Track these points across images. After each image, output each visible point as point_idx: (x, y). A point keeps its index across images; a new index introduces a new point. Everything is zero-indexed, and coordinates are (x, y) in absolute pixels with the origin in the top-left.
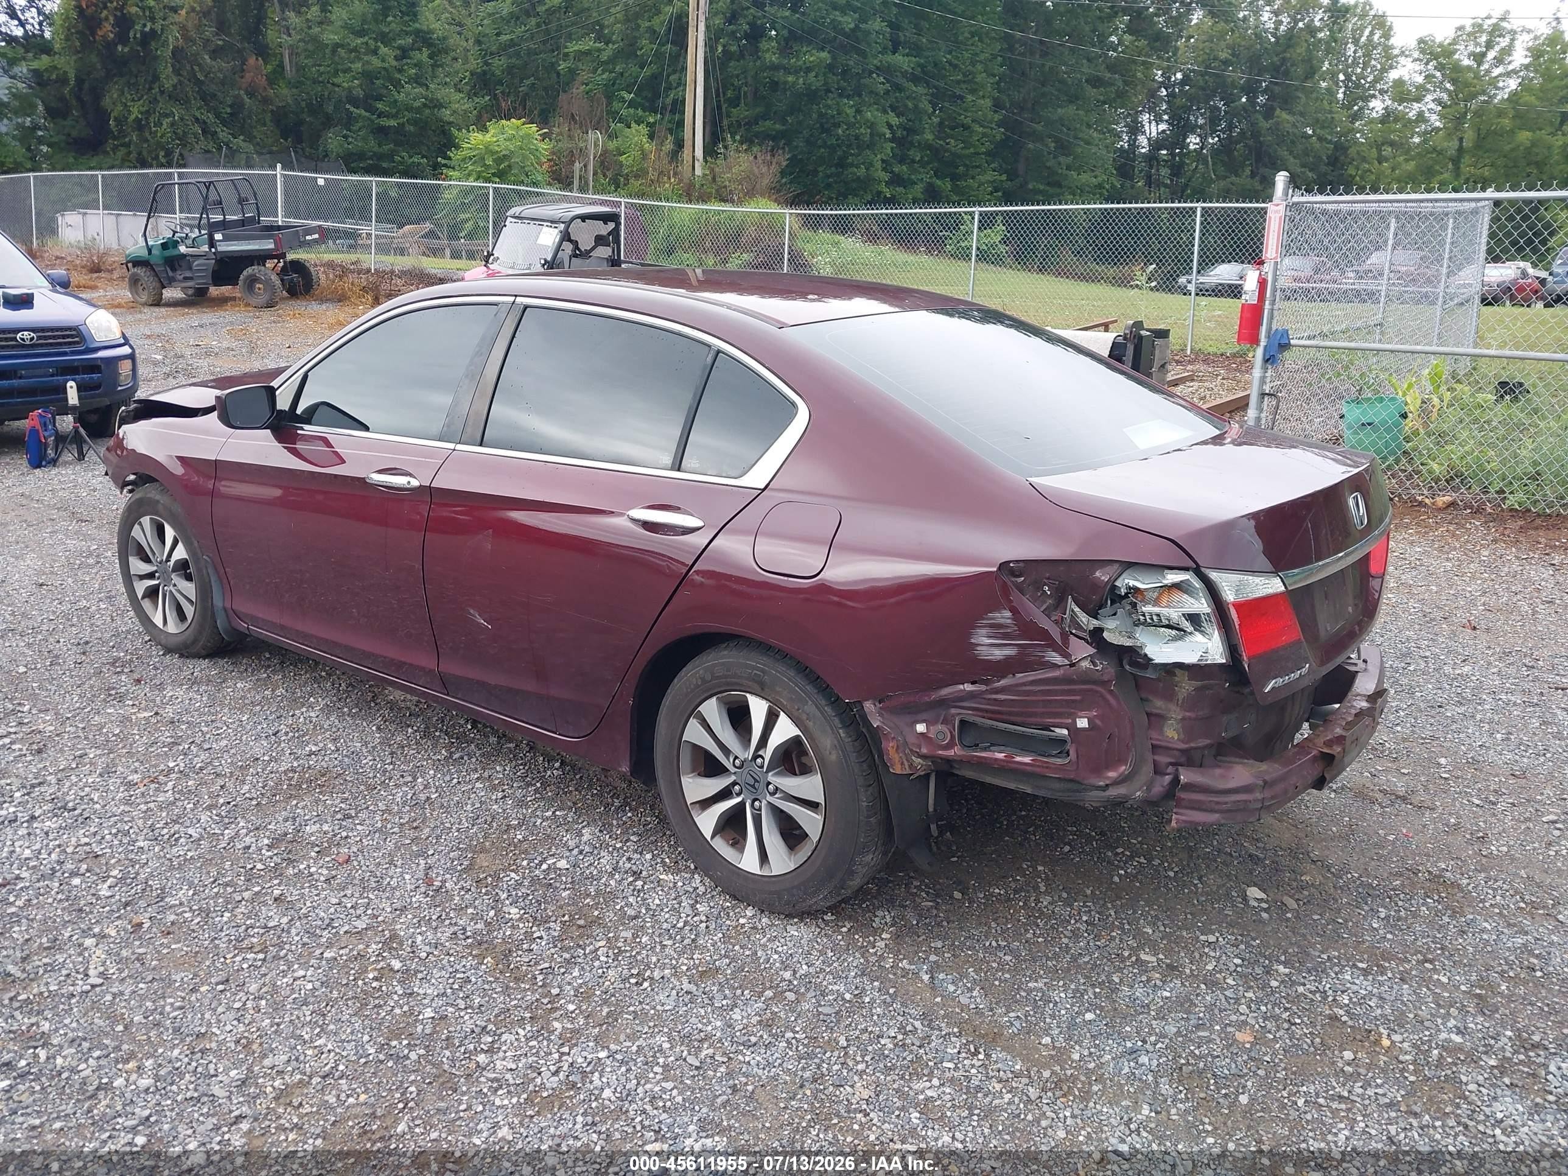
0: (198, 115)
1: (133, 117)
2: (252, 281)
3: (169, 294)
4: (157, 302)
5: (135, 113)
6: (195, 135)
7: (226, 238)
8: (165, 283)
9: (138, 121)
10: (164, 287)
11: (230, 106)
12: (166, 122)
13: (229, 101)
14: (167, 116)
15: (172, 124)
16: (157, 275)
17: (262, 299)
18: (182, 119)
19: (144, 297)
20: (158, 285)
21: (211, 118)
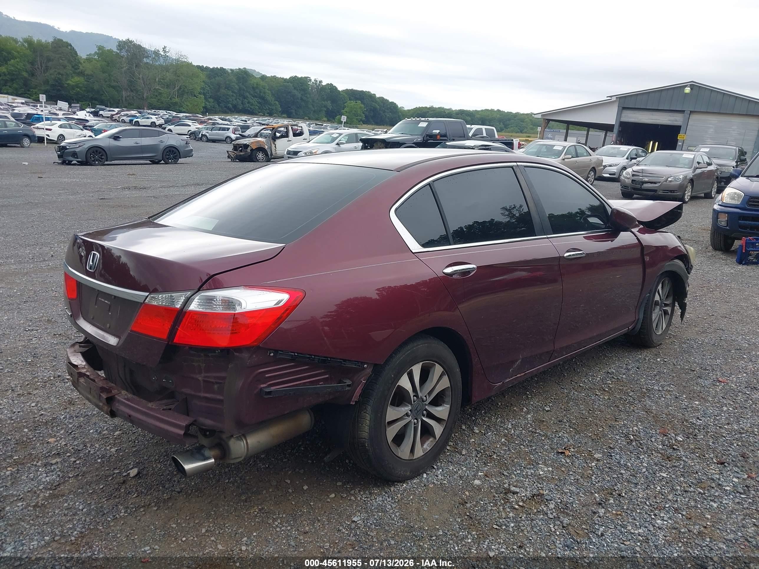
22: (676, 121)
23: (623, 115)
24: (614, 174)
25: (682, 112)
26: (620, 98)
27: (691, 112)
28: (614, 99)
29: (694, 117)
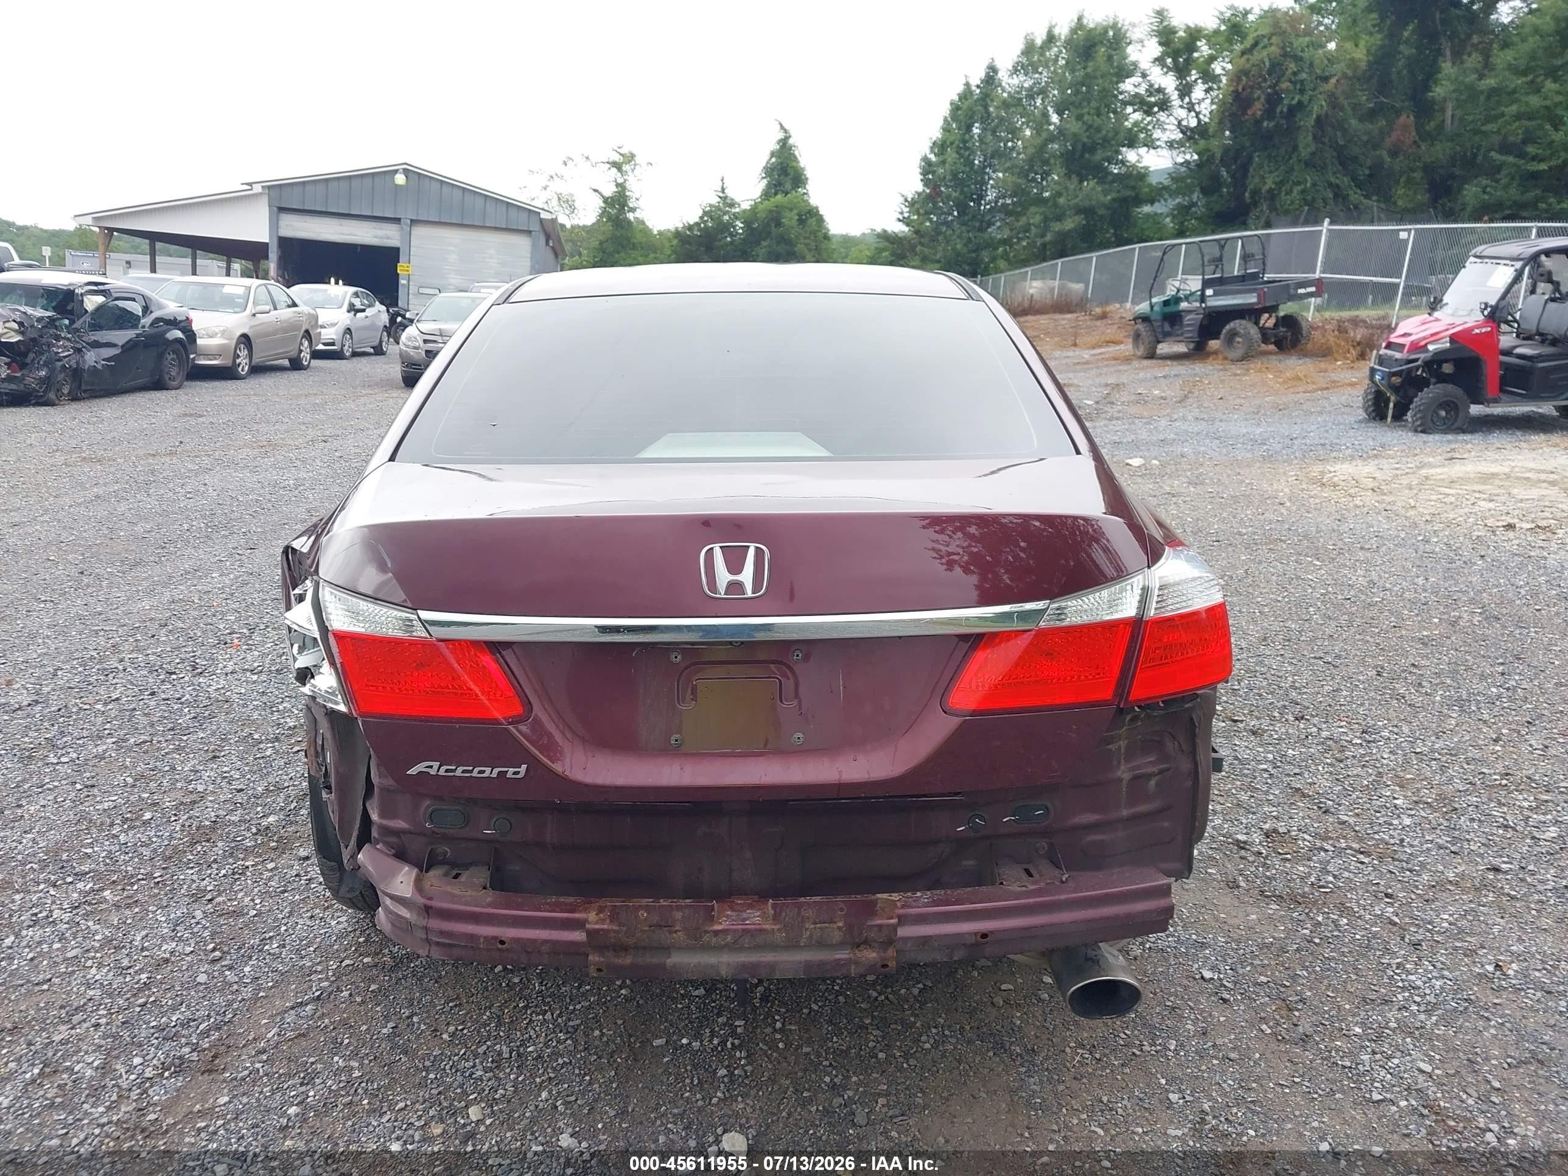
0: (1332, 179)
1: (1267, 187)
2: (1233, 334)
3: (1163, 348)
4: (1151, 355)
5: (1270, 184)
6: (1324, 200)
7: (1215, 294)
8: (1160, 337)
9: (1270, 190)
10: (1159, 342)
11: (1370, 168)
12: (1297, 189)
13: (1369, 163)
14: (1299, 183)
15: (1303, 192)
16: (1154, 331)
17: (1238, 353)
18: (1314, 185)
19: (1141, 352)
20: (1152, 339)
21: (1345, 181)
22: (388, 238)
23: (282, 223)
24: (333, 344)
25: (397, 220)
26: (269, 187)
27: (413, 222)
28: (258, 189)
29: (419, 232)
